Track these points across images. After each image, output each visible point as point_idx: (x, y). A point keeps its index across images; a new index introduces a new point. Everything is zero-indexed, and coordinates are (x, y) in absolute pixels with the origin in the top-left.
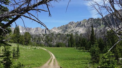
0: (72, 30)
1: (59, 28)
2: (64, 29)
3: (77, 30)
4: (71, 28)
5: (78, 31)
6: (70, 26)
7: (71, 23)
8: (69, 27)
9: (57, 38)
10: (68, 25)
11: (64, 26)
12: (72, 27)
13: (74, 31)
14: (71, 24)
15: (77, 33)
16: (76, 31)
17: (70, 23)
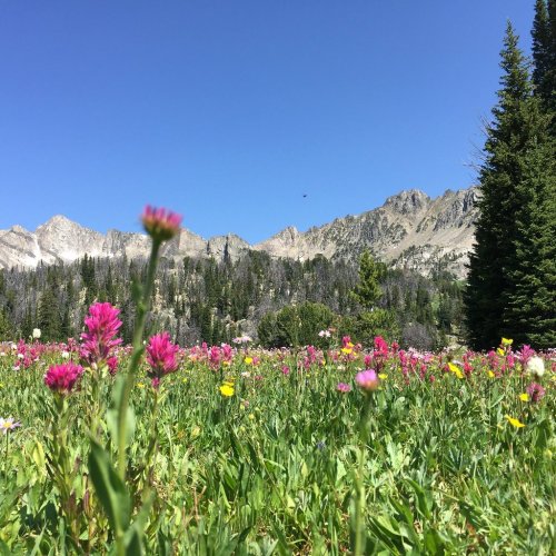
0: (413, 248)
1: (320, 234)
2: (354, 240)
3: (447, 250)
4: (404, 233)
5: (455, 258)
6: (391, 219)
7: (401, 204)
8: (388, 231)
9: (293, 288)
10: (378, 213)
11: (352, 220)
12: (406, 225)
13: (427, 255)
14: (404, 211)
15: (449, 268)
16: (441, 255)
17: (393, 202)
